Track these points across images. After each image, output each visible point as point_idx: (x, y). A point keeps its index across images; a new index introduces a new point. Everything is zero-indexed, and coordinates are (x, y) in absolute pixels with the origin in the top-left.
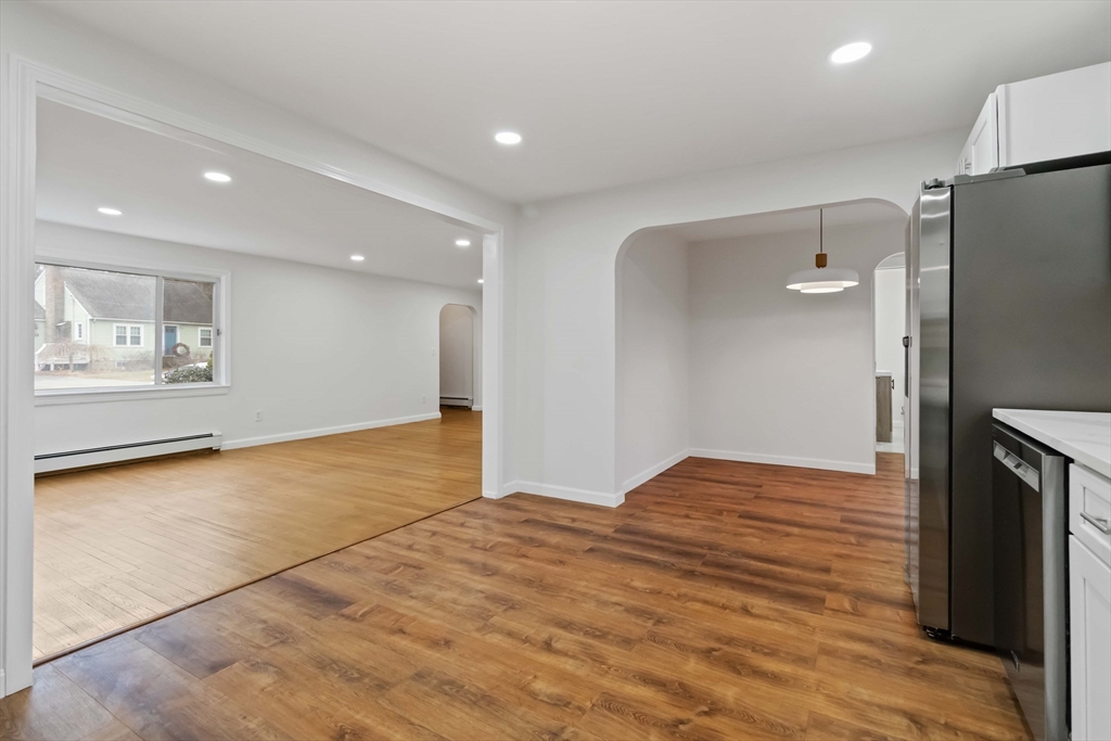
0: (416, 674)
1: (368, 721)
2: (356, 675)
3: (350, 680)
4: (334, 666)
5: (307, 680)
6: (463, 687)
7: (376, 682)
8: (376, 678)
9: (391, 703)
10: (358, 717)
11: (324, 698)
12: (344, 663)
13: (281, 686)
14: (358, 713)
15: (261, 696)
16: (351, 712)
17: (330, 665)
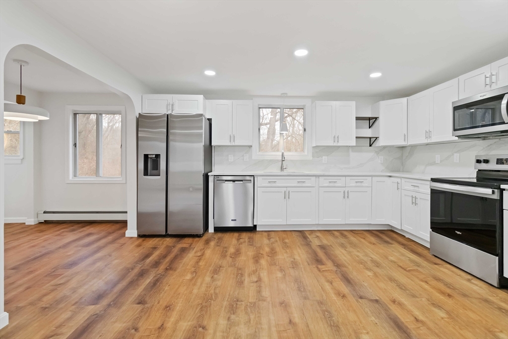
0: (306, 299)
1: (333, 296)
2: (326, 313)
3: (329, 312)
4: (332, 324)
5: (346, 325)
6: (298, 287)
7: (321, 306)
8: (320, 307)
9: (322, 296)
10: (335, 298)
11: (343, 312)
12: (327, 323)
13: (359, 329)
14: (335, 300)
15: (369, 330)
16: (337, 301)
17: (334, 326)
